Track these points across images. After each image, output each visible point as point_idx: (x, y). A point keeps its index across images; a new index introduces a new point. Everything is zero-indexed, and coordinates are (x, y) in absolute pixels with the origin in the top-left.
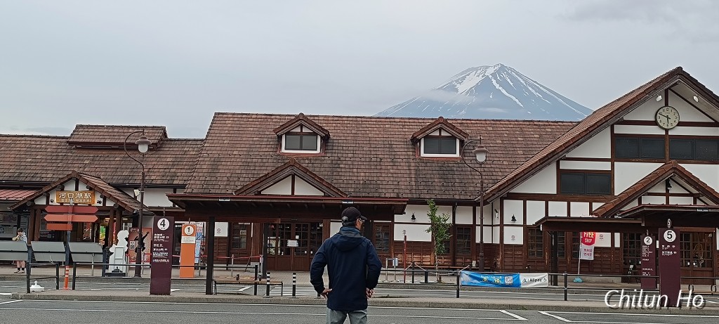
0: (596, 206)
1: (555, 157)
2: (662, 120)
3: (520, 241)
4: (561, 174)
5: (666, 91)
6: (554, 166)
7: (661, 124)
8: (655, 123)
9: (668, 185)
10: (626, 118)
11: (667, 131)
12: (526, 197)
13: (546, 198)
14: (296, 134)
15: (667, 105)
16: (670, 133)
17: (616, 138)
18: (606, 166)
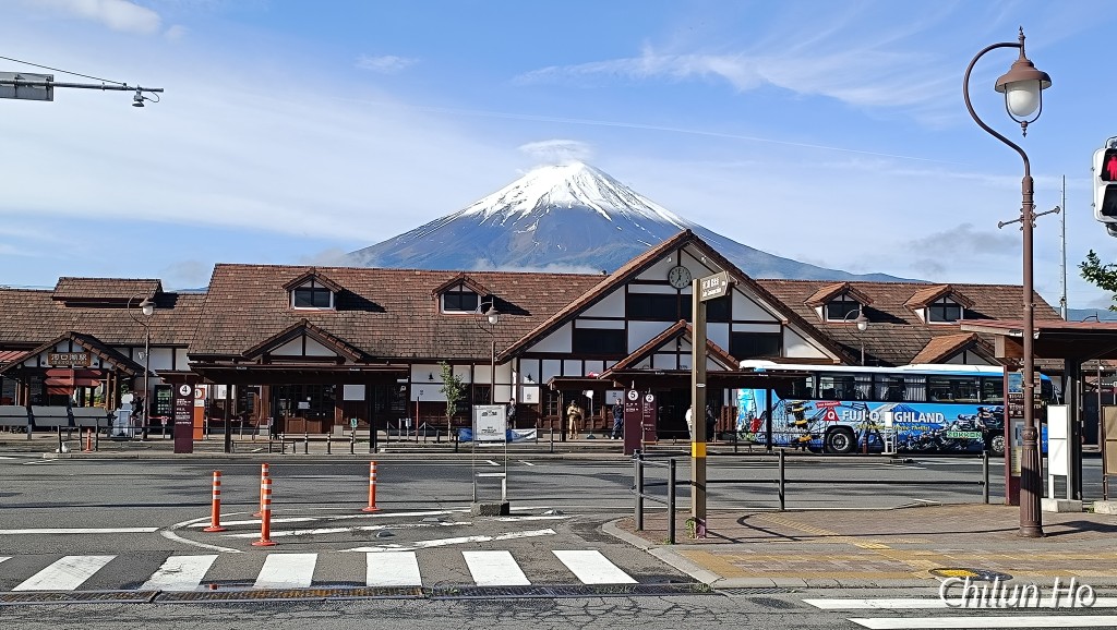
0: (610, 364)
3: (535, 399)
4: (577, 333)
5: (679, 252)
7: (673, 284)
8: (667, 283)
9: (679, 344)
11: (679, 291)
12: (542, 356)
13: (562, 357)
14: (307, 290)
15: (679, 264)
16: (683, 292)
17: (629, 297)
18: (620, 325)
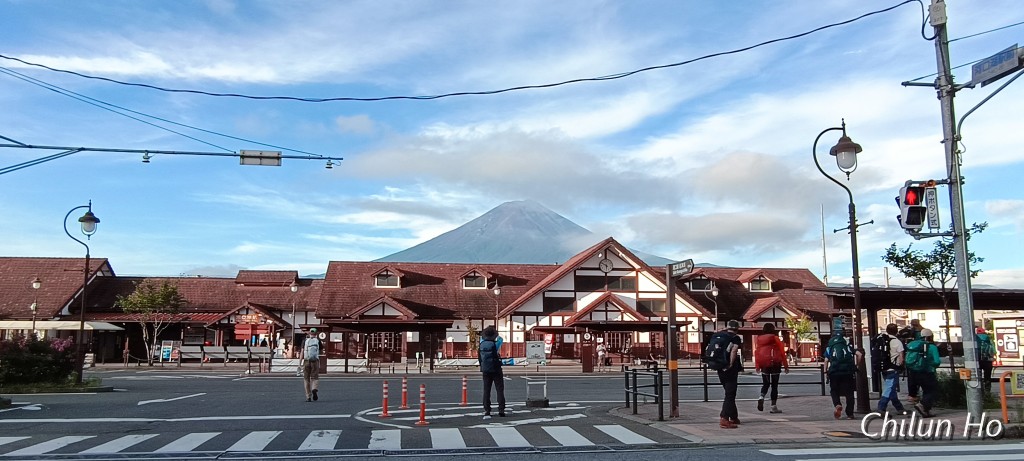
0: (566, 318)
1: (542, 290)
2: (603, 268)
3: (521, 340)
4: (545, 300)
5: (606, 251)
6: (541, 295)
7: (603, 270)
8: (599, 269)
9: (607, 306)
10: (583, 266)
11: (606, 273)
12: (525, 314)
13: (537, 314)
14: (384, 275)
15: (606, 258)
16: (608, 275)
17: (577, 278)
18: (572, 295)
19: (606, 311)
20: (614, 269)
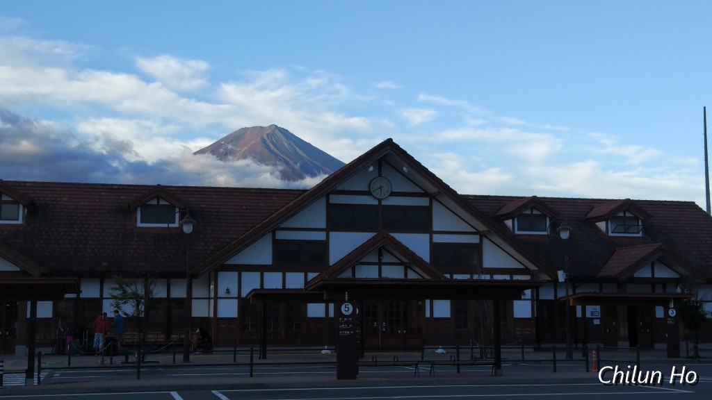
0: (311, 276)
1: (271, 226)
2: (376, 191)
3: (234, 313)
4: (277, 244)
5: (380, 162)
6: (270, 237)
7: (374, 194)
8: (368, 193)
9: (380, 254)
10: (340, 188)
11: (380, 200)
12: (241, 269)
13: (262, 269)
15: (380, 175)
16: (384, 203)
17: (331, 208)
18: (321, 236)
19: (380, 264)
20: (393, 194)
